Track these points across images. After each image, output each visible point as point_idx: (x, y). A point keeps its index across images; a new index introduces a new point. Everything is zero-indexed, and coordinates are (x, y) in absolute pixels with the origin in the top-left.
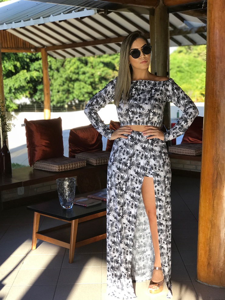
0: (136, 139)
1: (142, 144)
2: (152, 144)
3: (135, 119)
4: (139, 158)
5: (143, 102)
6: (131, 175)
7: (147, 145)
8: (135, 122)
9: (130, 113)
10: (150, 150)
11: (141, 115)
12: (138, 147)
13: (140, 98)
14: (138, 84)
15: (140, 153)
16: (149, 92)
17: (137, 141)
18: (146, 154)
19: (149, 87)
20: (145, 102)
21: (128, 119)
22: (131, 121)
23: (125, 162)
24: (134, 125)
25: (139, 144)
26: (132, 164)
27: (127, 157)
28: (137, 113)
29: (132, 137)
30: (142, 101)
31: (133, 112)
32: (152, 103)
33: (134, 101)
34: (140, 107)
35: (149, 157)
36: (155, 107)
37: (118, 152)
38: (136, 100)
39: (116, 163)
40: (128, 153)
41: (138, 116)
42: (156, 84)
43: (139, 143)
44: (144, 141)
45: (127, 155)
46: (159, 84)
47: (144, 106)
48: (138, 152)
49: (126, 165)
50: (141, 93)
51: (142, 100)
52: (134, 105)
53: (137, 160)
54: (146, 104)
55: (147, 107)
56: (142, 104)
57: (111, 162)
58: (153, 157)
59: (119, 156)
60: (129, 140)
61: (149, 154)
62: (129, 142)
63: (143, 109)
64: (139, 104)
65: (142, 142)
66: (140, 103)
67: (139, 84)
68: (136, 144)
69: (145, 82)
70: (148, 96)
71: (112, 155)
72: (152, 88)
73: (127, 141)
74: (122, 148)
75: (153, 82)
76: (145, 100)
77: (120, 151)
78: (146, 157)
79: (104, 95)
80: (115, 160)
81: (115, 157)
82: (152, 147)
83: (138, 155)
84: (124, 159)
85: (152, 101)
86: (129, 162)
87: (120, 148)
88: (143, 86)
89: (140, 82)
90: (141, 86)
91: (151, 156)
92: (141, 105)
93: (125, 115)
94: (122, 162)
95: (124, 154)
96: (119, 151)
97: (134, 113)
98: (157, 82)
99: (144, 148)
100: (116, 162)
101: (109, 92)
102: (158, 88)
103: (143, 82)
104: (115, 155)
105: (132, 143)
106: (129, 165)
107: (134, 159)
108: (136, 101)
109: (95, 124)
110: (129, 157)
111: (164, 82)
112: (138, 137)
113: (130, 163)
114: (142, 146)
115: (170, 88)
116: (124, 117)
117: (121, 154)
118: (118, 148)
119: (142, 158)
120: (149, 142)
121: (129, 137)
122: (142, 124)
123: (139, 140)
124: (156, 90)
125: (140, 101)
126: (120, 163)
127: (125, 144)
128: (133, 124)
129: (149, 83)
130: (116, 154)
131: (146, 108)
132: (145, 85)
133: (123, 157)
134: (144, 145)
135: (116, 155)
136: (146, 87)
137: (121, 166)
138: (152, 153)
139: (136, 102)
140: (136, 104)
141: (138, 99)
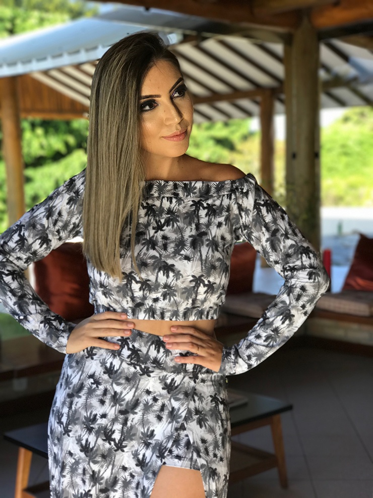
0: (147, 357)
1: (165, 373)
2: (195, 377)
3: (149, 302)
4: (151, 417)
5: (177, 252)
6: (124, 469)
7: (178, 379)
8: (152, 312)
9: (136, 286)
10: (186, 394)
11: (169, 291)
12: (152, 383)
13: (165, 238)
14: (155, 192)
15: (155, 400)
16: (192, 217)
17: (149, 365)
18: (176, 404)
19: (189, 201)
20: (182, 252)
21: (127, 304)
22: (138, 306)
23: (105, 428)
24: (147, 318)
25: (156, 373)
26: (128, 434)
27: (112, 412)
28: (157, 286)
29: (135, 352)
30: (171, 249)
31: (145, 285)
32: (204, 257)
33: (148, 249)
34: (168, 269)
35: (184, 415)
36: (213, 267)
37: (83, 394)
38: (152, 244)
39: (77, 430)
40: (116, 398)
41: (159, 295)
42: (208, 189)
43: (157, 371)
44: (171, 364)
45: (115, 405)
46: (219, 188)
47: (179, 264)
48: (149, 398)
49: (108, 437)
50: (167, 222)
51: (172, 245)
52: (149, 261)
53: (143, 422)
54: (187, 258)
55: (189, 269)
56: (174, 257)
57: (60, 423)
58: (195, 417)
59: (86, 406)
60: (122, 361)
61: (183, 404)
62: (125, 365)
63: (178, 275)
64: (163, 259)
65: (164, 369)
66: (168, 257)
67: (156, 195)
68: (146, 372)
69: (176, 187)
70: (189, 232)
71: (64, 403)
72: (197, 205)
73: (116, 363)
74: (97, 383)
75: (199, 185)
76: (181, 244)
77: (91, 392)
78: (173, 415)
79: (45, 221)
80: (73, 419)
81: (73, 408)
82: (192, 384)
83: (147, 407)
84: (104, 416)
85: (204, 250)
86: (118, 427)
87: (92, 380)
88: (170, 199)
89: (159, 186)
90: (165, 201)
91: (189, 412)
92: (170, 262)
93: (118, 292)
94: (96, 426)
95: (102, 402)
96: (85, 390)
97: (149, 286)
99: (170, 388)
100: (77, 427)
101: (60, 214)
102: (218, 203)
103: (169, 188)
104: (71, 403)
105: (132, 369)
106: (117, 436)
107: (135, 418)
108: (154, 249)
110: (121, 412)
111: (233, 182)
112: (153, 353)
113: (122, 432)
114: (163, 380)
115: (249, 202)
116: (115, 297)
117: (94, 401)
118: (85, 379)
119: (159, 418)
120: (186, 371)
121: (126, 352)
122: (173, 315)
123: (156, 362)
124: (213, 211)
125: (165, 247)
126: (90, 430)
127: (110, 371)
128: (142, 316)
129: (188, 189)
130: (76, 400)
131: (185, 271)
132: (176, 195)
133: (99, 410)
134: (170, 377)
135: (74, 403)
136: (179, 200)
137: (92, 438)
138: (192, 402)
139: (152, 252)
140: (153, 257)
141: (160, 242)
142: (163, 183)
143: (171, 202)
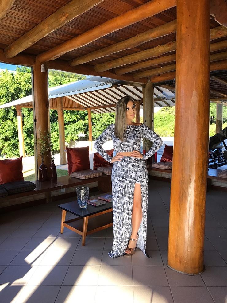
2: (138, 163)
3: (125, 149)
4: (131, 173)
5: (130, 138)
6: (127, 184)
7: (135, 164)
8: (125, 151)
9: (122, 145)
10: (137, 167)
11: (129, 146)
12: (130, 166)
13: (128, 136)
15: (131, 169)
16: (133, 132)
18: (135, 169)
19: (133, 129)
21: (121, 149)
22: (123, 150)
23: (122, 176)
25: (130, 164)
26: (127, 177)
27: (123, 173)
28: (126, 145)
29: (125, 161)
31: (124, 145)
34: (128, 141)
35: (137, 171)
36: (137, 141)
37: (117, 170)
38: (125, 137)
39: (117, 177)
40: (124, 170)
41: (127, 147)
42: (136, 127)
43: (130, 163)
44: (133, 161)
46: (138, 127)
47: (130, 140)
48: (130, 169)
49: (123, 178)
50: (128, 133)
53: (130, 174)
54: (132, 139)
55: (132, 141)
57: (114, 177)
58: (139, 171)
59: (118, 173)
62: (124, 163)
63: (130, 142)
66: (128, 139)
68: (128, 164)
69: (130, 126)
70: (132, 135)
71: (114, 173)
72: (134, 130)
73: (122, 163)
74: (120, 168)
75: (134, 126)
76: (131, 137)
77: (119, 170)
78: (135, 171)
79: (105, 135)
80: (116, 175)
83: (130, 171)
84: (122, 174)
86: (125, 176)
88: (129, 129)
94: (120, 176)
98: (137, 126)
99: (133, 166)
101: (108, 133)
102: (138, 129)
105: (126, 164)
106: (125, 177)
107: (128, 173)
109: (101, 154)
110: (125, 173)
111: (140, 126)
112: (129, 160)
113: (126, 176)
114: (132, 165)
115: (144, 129)
116: (118, 148)
117: (120, 172)
119: (133, 172)
120: (136, 162)
121: (123, 161)
123: (129, 162)
124: (137, 131)
125: (128, 137)
127: (122, 165)
128: (124, 151)
129: (132, 127)
130: (116, 172)
134: (133, 164)
136: (131, 129)
137: (120, 179)
140: (125, 139)
141: (127, 137)
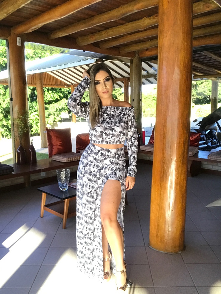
0: (105, 155)
1: (110, 158)
2: (118, 159)
4: (107, 170)
5: (115, 125)
7: (114, 160)
8: (107, 142)
9: (104, 135)
10: (116, 164)
11: (113, 136)
12: (107, 162)
13: (111, 121)
14: (109, 109)
15: (108, 166)
16: (118, 116)
17: (106, 157)
19: (118, 112)
20: (116, 125)
23: (95, 174)
24: (106, 144)
25: (108, 159)
26: (101, 176)
27: (96, 170)
28: (110, 134)
29: (102, 154)
30: (113, 124)
32: (122, 126)
33: (107, 124)
34: (113, 129)
35: (115, 169)
37: (88, 166)
38: (108, 123)
40: (97, 166)
41: (110, 137)
42: (123, 109)
43: (108, 158)
44: (112, 156)
45: (97, 168)
46: (126, 109)
47: (116, 128)
48: (106, 166)
49: (96, 177)
50: (112, 118)
51: (114, 123)
52: (107, 128)
54: (118, 126)
55: (118, 129)
56: (114, 126)
57: (81, 174)
58: (118, 170)
59: (89, 169)
60: (99, 156)
61: (115, 166)
62: (100, 158)
63: (115, 131)
64: (111, 127)
65: (110, 157)
66: (113, 126)
67: (109, 110)
68: (105, 159)
69: (114, 108)
70: (118, 120)
71: (82, 168)
72: (120, 113)
73: (97, 157)
74: (92, 163)
75: (121, 108)
76: (116, 123)
77: (90, 165)
78: (112, 169)
80: (85, 173)
81: (85, 170)
82: (117, 161)
83: (106, 168)
84: (94, 171)
85: (122, 124)
87: (90, 162)
88: (113, 111)
89: (110, 108)
90: (112, 112)
91: (117, 168)
92: (113, 128)
93: (99, 137)
94: (92, 174)
95: (94, 167)
96: (89, 165)
97: (107, 134)
98: (124, 108)
99: (112, 163)
100: (87, 175)
102: (126, 113)
103: (112, 108)
104: (85, 168)
105: (101, 158)
106: (98, 176)
107: (102, 171)
108: (109, 124)
110: (99, 170)
112: (107, 153)
114: (110, 161)
117: (91, 167)
118: (88, 162)
120: (116, 157)
121: (99, 154)
122: (113, 143)
123: (108, 156)
124: (124, 115)
125: (112, 124)
126: (91, 175)
127: (95, 159)
128: (104, 143)
129: (118, 109)
130: (86, 167)
131: (117, 130)
132: (115, 110)
133: (92, 169)
134: (112, 159)
135: (86, 168)
136: (116, 112)
138: (117, 166)
139: (108, 125)
140: (109, 127)
142: (111, 107)
143: (113, 112)
